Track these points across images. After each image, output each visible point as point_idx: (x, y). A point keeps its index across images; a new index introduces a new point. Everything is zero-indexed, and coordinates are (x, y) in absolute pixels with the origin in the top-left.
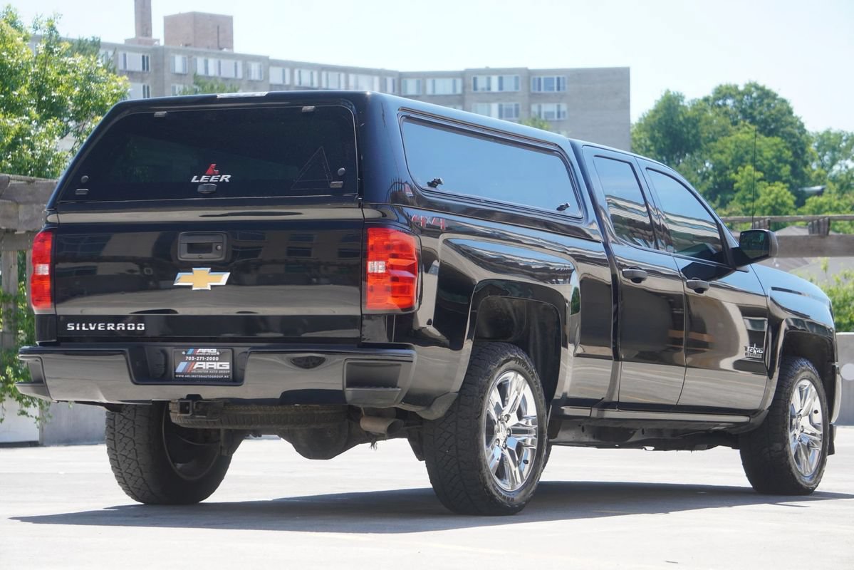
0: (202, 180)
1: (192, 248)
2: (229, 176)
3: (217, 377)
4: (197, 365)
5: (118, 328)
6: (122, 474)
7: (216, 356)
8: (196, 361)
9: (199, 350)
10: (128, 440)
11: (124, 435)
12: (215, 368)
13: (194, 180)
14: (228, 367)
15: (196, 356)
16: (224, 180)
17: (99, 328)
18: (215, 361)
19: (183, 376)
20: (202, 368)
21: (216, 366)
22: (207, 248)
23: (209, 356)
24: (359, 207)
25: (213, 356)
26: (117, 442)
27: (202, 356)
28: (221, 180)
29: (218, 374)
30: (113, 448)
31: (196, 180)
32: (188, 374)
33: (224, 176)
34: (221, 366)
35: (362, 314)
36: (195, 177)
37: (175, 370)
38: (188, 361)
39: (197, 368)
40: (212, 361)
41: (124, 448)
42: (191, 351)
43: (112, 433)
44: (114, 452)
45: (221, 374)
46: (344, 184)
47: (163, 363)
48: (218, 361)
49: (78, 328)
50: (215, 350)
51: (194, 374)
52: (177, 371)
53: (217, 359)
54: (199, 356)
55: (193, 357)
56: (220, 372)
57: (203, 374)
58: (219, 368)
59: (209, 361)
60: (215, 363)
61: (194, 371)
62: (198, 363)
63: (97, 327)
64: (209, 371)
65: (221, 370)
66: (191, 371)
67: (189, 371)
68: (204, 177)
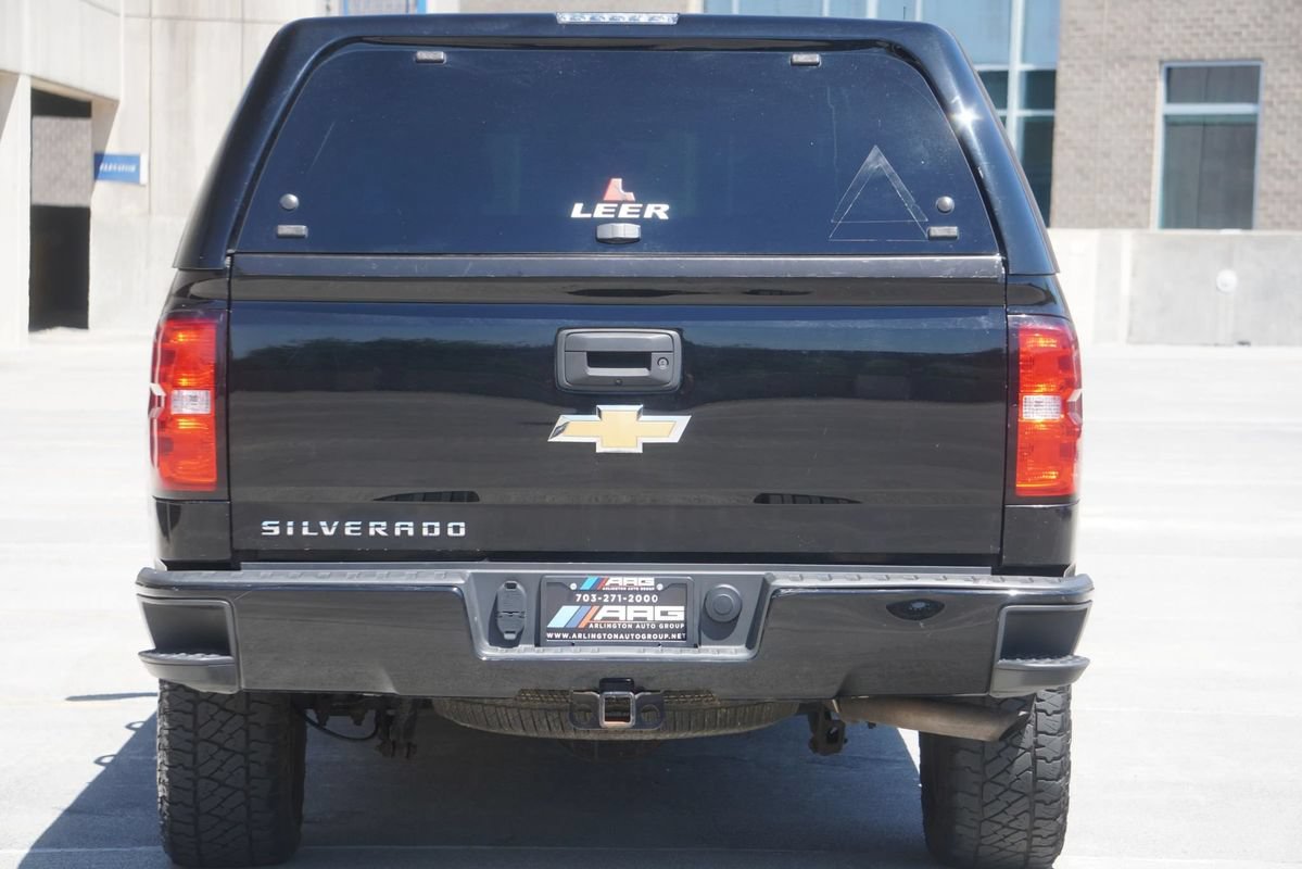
0: (598, 214)
2: (666, 207)
3: (655, 636)
4: (604, 612)
5: (397, 532)
7: (652, 593)
8: (600, 604)
9: (612, 580)
12: (650, 619)
13: (577, 212)
14: (681, 617)
15: (600, 593)
16: (655, 215)
17: (348, 532)
18: (650, 603)
19: (565, 636)
20: (616, 618)
21: (653, 614)
23: (635, 593)
25: (643, 593)
27: (616, 592)
28: (648, 215)
29: (658, 631)
33: (651, 206)
34: (664, 613)
35: (1004, 507)
36: (578, 206)
37: (548, 623)
38: (581, 603)
39: (604, 619)
40: (643, 603)
42: (590, 582)
45: (664, 631)
48: (659, 604)
49: (290, 532)
50: (650, 582)
51: (595, 631)
52: (552, 625)
53: (655, 598)
54: (609, 592)
55: (594, 596)
56: (661, 626)
57: (619, 631)
58: (659, 618)
59: (635, 604)
60: (650, 608)
61: (596, 626)
62: (605, 608)
63: (340, 529)
64: (634, 625)
65: (664, 622)
66: (589, 624)
67: (582, 626)
68: (600, 207)
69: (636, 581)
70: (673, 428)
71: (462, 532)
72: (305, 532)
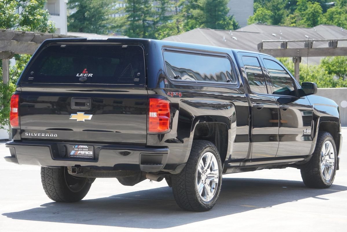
0: (81, 76)
1: (77, 104)
2: (92, 74)
3: (87, 157)
4: (79, 152)
5: (46, 135)
6: (48, 190)
7: (87, 149)
8: (78, 150)
9: (80, 146)
10: (50, 177)
11: (48, 175)
12: (86, 154)
13: (77, 75)
14: (92, 154)
15: (78, 148)
16: (90, 76)
17: (39, 135)
18: (86, 151)
19: (73, 156)
20: (81, 153)
21: (87, 153)
22: (83, 104)
23: (84, 149)
24: (146, 90)
25: (85, 149)
26: (45, 178)
27: (81, 148)
28: (89, 76)
30: (44, 180)
31: (78, 75)
32: (75, 156)
33: (90, 74)
34: (89, 153)
35: (147, 134)
36: (78, 74)
37: (70, 154)
38: (75, 150)
40: (85, 151)
41: (48, 180)
42: (76, 146)
43: (43, 174)
44: (44, 182)
45: (89, 156)
46: (140, 80)
47: (65, 151)
50: (86, 147)
51: (78, 156)
52: (71, 154)
53: (87, 150)
56: (88, 155)
57: (82, 156)
59: (84, 151)
60: (86, 152)
62: (79, 151)
63: (37, 135)
64: (84, 155)
66: (77, 154)
67: (75, 155)
68: (81, 74)
69: (84, 146)
70: (90, 117)
71: (57, 136)
72: (32, 135)
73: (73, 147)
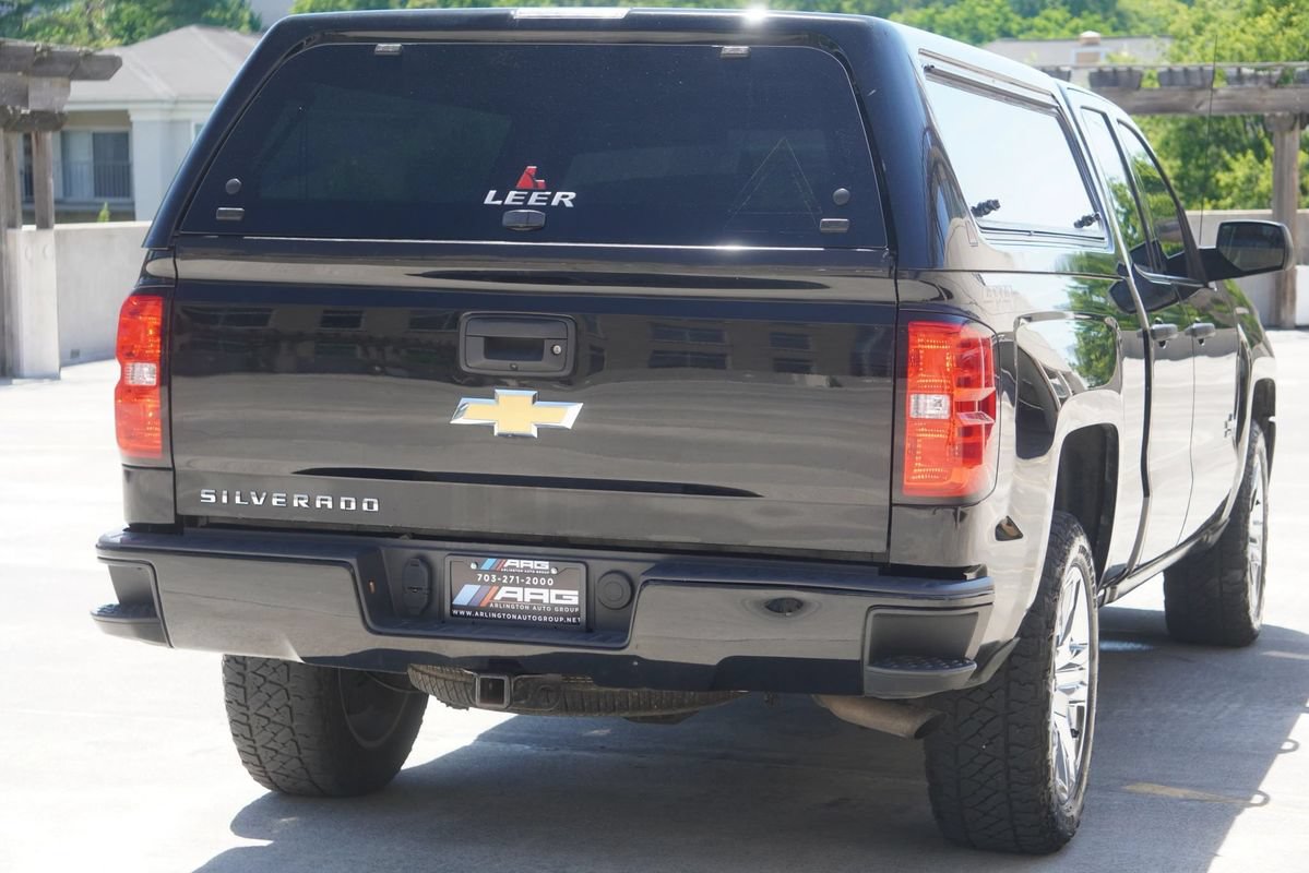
0: (508, 201)
1: (494, 347)
2: (572, 195)
3: (551, 619)
4: (503, 593)
5: (318, 505)
6: (256, 749)
7: (547, 576)
8: (500, 585)
9: (509, 562)
10: (275, 688)
11: (264, 678)
12: (546, 601)
13: (489, 200)
14: (575, 601)
15: (499, 573)
16: (561, 203)
17: (275, 502)
18: (546, 587)
19: (469, 613)
20: (514, 600)
21: (548, 596)
22: (533, 349)
23: (535, 575)
24: (890, 277)
25: (539, 576)
26: (249, 690)
27: (515, 574)
28: (555, 202)
29: (553, 614)
30: (243, 702)
31: (494, 199)
32: (479, 609)
33: (559, 195)
34: (559, 597)
35: (891, 505)
36: (492, 193)
37: (452, 600)
38: (482, 583)
39: (503, 599)
40: (539, 586)
41: (266, 704)
42: (489, 563)
43: (239, 674)
44: (244, 710)
45: (559, 615)
46: (851, 225)
47: (425, 586)
48: (554, 587)
49: (225, 500)
50: (545, 565)
51: (497, 611)
52: (455, 602)
53: (551, 582)
54: (508, 574)
55: (494, 576)
56: (556, 609)
57: (518, 612)
58: (554, 601)
59: (532, 586)
60: (545, 591)
61: (496, 606)
62: (504, 589)
63: (268, 499)
64: (531, 607)
65: (559, 606)
66: (489, 604)
67: (483, 604)
68: (512, 194)
69: (532, 564)
70: (567, 415)
71: (376, 508)
72: (238, 500)
73: (473, 566)
